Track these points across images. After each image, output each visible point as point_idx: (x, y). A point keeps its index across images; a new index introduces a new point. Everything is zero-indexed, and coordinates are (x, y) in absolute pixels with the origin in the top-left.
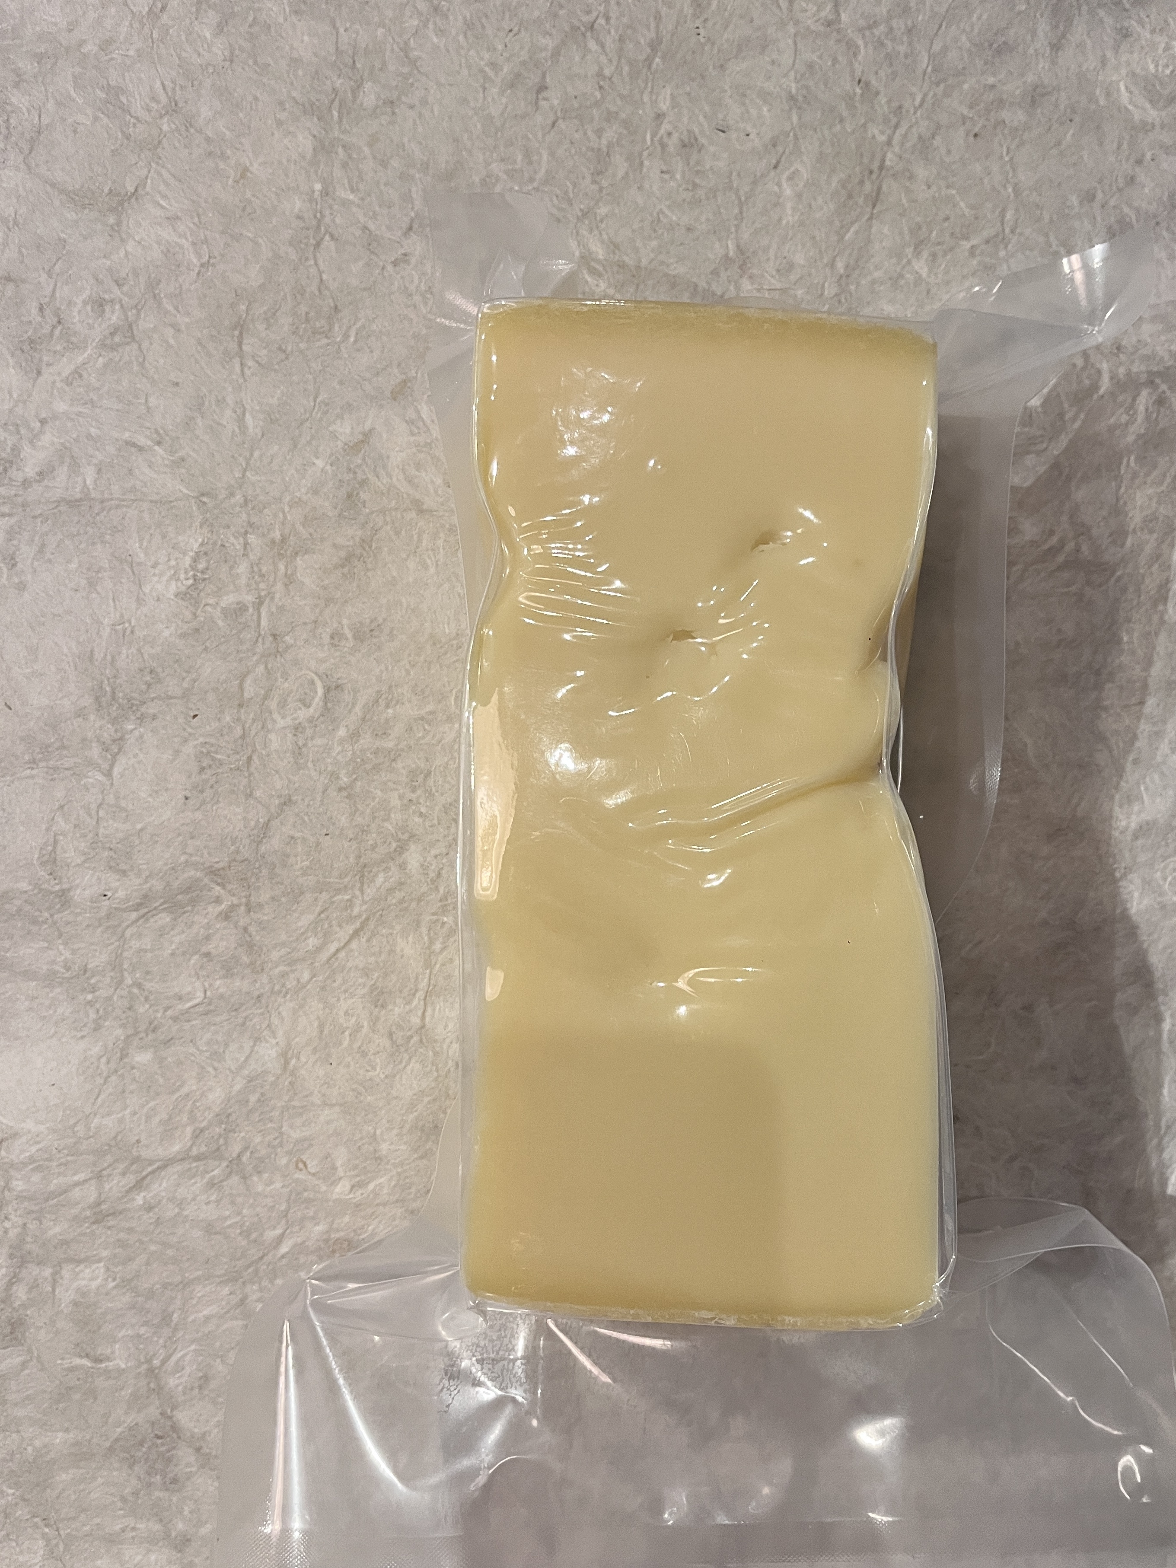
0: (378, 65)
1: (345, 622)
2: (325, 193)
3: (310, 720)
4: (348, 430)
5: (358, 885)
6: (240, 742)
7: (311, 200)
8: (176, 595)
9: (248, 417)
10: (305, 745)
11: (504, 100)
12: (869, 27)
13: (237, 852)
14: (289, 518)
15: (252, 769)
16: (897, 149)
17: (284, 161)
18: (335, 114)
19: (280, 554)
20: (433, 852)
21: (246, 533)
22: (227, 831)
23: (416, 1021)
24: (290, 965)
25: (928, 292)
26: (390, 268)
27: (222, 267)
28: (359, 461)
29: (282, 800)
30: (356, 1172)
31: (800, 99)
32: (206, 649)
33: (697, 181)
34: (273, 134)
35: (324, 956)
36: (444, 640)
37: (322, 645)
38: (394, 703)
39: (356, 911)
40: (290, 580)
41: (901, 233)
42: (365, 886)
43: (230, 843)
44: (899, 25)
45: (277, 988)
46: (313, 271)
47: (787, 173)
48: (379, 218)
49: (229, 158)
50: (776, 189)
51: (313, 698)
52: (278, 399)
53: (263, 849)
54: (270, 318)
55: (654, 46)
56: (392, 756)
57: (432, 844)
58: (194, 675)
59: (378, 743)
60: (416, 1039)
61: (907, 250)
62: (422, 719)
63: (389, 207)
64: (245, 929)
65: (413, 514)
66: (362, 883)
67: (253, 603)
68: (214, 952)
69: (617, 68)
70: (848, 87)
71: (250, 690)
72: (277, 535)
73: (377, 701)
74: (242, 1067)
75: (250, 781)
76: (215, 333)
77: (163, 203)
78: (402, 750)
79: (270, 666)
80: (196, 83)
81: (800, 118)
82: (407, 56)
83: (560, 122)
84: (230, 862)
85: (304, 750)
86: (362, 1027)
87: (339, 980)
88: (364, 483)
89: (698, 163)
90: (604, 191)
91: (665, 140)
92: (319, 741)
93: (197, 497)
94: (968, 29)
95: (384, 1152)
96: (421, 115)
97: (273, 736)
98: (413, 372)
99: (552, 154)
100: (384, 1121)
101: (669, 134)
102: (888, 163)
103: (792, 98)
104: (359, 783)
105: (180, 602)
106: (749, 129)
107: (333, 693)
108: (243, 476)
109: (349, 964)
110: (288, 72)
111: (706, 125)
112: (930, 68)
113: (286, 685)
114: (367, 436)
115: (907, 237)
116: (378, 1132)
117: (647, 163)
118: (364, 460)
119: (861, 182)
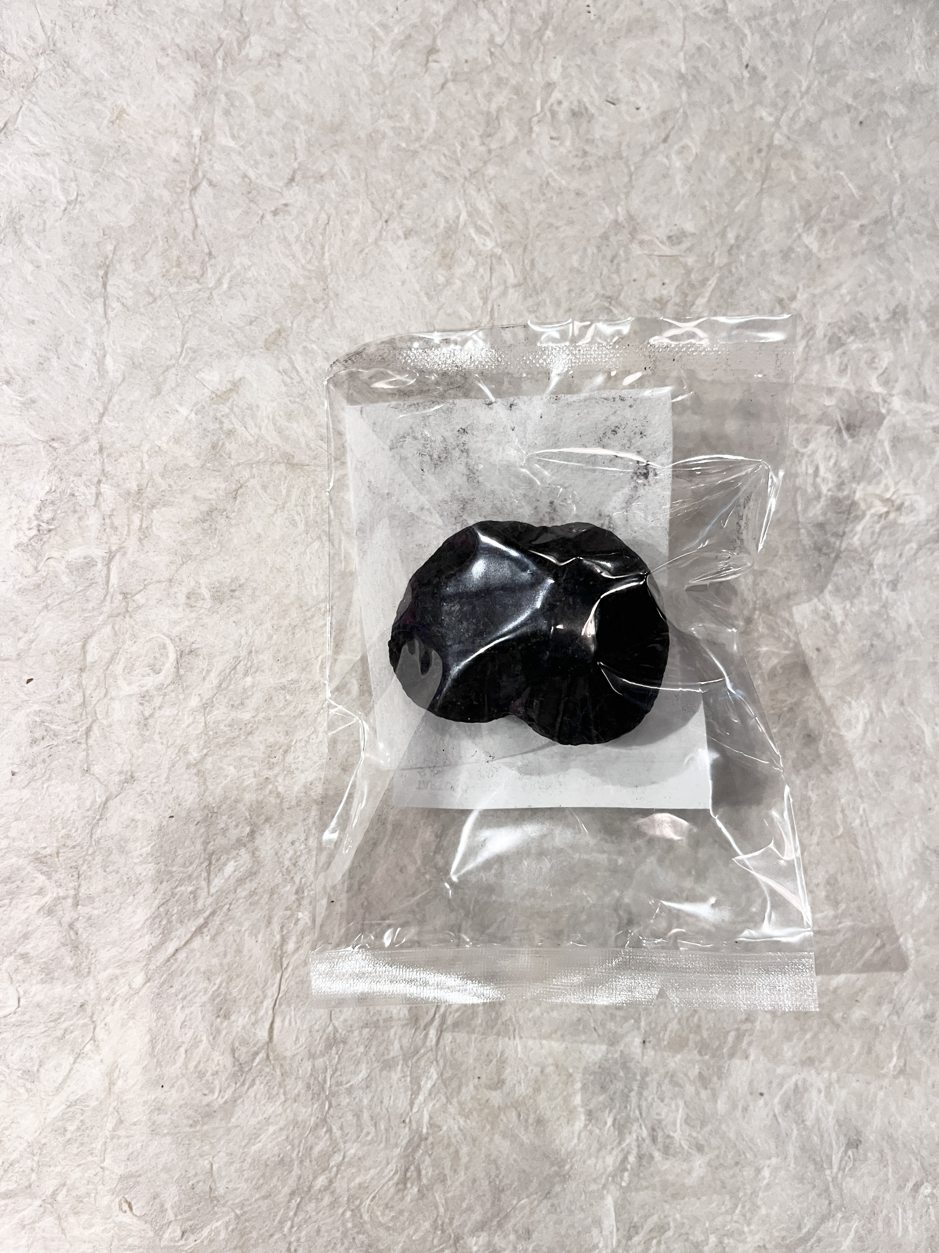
0: (266, 19)
1: (203, 580)
2: (205, 137)
3: (160, 688)
4: (216, 379)
5: (204, 874)
6: (79, 710)
7: (189, 144)
8: (17, 547)
9: (108, 360)
10: (152, 715)
11: (394, 59)
12: (755, 18)
13: (68, 836)
14: (147, 467)
15: (91, 742)
16: (785, 129)
17: (163, 104)
18: (220, 62)
19: (135, 506)
20: (290, 838)
21: (99, 482)
22: (57, 812)
23: (262, 1034)
24: (120, 967)
25: (819, 266)
26: (269, 217)
27: (89, 205)
28: (227, 410)
29: (123, 777)
30: (188, 1214)
31: (690, 78)
32: (46, 607)
33: (587, 148)
34: (153, 78)
35: (161, 957)
36: (310, 602)
37: (176, 606)
38: (253, 670)
39: (200, 905)
40: (145, 533)
41: (791, 209)
42: (212, 876)
43: (60, 827)
44: (784, 18)
45: (104, 995)
46: (188, 215)
47: (676, 147)
48: (261, 166)
49: (105, 99)
50: (665, 161)
51: (164, 664)
52: (143, 344)
53: (98, 832)
54: (139, 262)
55: (545, 19)
56: (249, 729)
57: (288, 828)
58: (31, 636)
59: (233, 714)
60: (262, 1055)
61: (797, 225)
62: (283, 688)
63: (271, 156)
64: (71, 926)
65: (282, 468)
66: (209, 874)
67: (103, 558)
68: (32, 953)
69: (508, 36)
70: (736, 71)
71: (93, 652)
72: (133, 486)
73: (235, 668)
74: (58, 1090)
75: (88, 755)
76: (78, 272)
77: (32, 139)
78: (260, 722)
79: (117, 628)
80: (77, 25)
81: (689, 95)
82: (296, 12)
83: (450, 85)
84: (58, 848)
85: (151, 721)
86: (201, 1041)
87: (177, 986)
88: (230, 433)
89: (588, 132)
90: (493, 154)
91: (555, 107)
92: (168, 712)
93: (47, 442)
94: (848, 26)
95: (222, 1191)
96: (308, 69)
97: (116, 705)
98: (289, 322)
99: (441, 114)
100: (222, 1154)
101: (560, 103)
102: (776, 142)
103: (682, 76)
104: (210, 759)
105: (20, 554)
106: (640, 104)
107: (186, 658)
108: (100, 422)
109: (190, 967)
110: (173, 20)
111: (596, 95)
112: (814, 59)
113: (134, 648)
114: (235, 386)
115: (798, 212)
116: (215, 1167)
117: (536, 129)
118: (231, 409)
119: (751, 160)
